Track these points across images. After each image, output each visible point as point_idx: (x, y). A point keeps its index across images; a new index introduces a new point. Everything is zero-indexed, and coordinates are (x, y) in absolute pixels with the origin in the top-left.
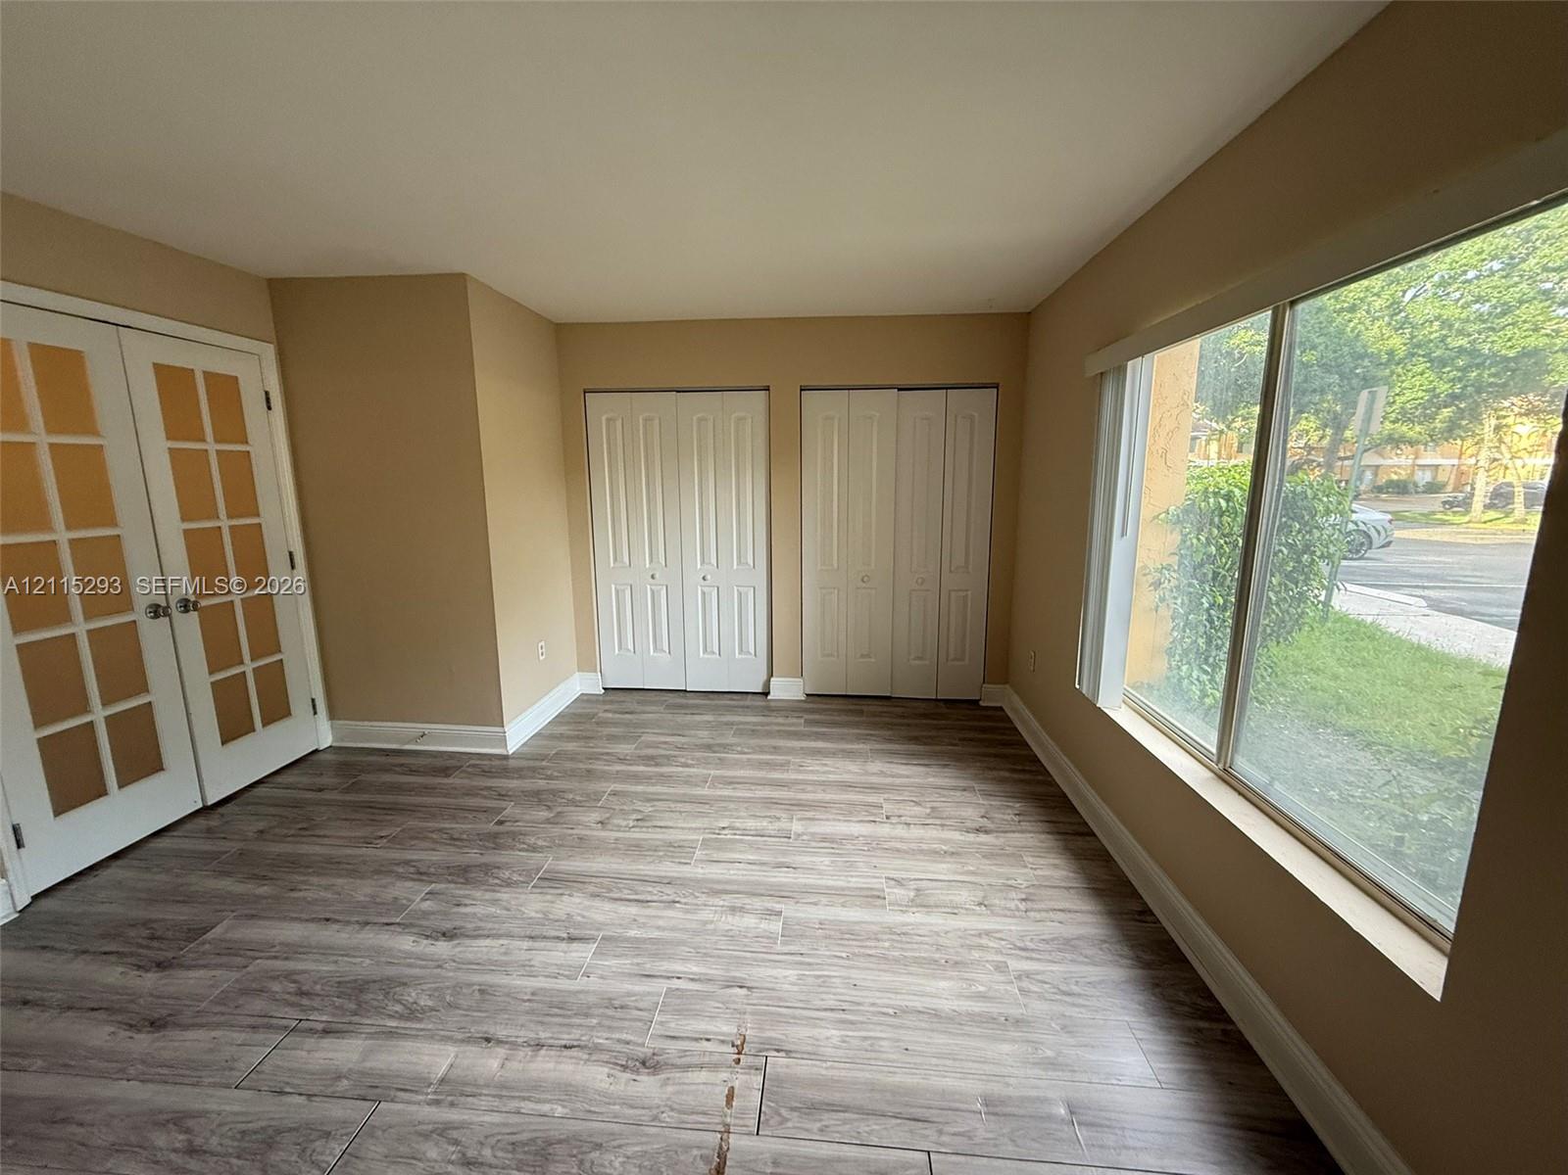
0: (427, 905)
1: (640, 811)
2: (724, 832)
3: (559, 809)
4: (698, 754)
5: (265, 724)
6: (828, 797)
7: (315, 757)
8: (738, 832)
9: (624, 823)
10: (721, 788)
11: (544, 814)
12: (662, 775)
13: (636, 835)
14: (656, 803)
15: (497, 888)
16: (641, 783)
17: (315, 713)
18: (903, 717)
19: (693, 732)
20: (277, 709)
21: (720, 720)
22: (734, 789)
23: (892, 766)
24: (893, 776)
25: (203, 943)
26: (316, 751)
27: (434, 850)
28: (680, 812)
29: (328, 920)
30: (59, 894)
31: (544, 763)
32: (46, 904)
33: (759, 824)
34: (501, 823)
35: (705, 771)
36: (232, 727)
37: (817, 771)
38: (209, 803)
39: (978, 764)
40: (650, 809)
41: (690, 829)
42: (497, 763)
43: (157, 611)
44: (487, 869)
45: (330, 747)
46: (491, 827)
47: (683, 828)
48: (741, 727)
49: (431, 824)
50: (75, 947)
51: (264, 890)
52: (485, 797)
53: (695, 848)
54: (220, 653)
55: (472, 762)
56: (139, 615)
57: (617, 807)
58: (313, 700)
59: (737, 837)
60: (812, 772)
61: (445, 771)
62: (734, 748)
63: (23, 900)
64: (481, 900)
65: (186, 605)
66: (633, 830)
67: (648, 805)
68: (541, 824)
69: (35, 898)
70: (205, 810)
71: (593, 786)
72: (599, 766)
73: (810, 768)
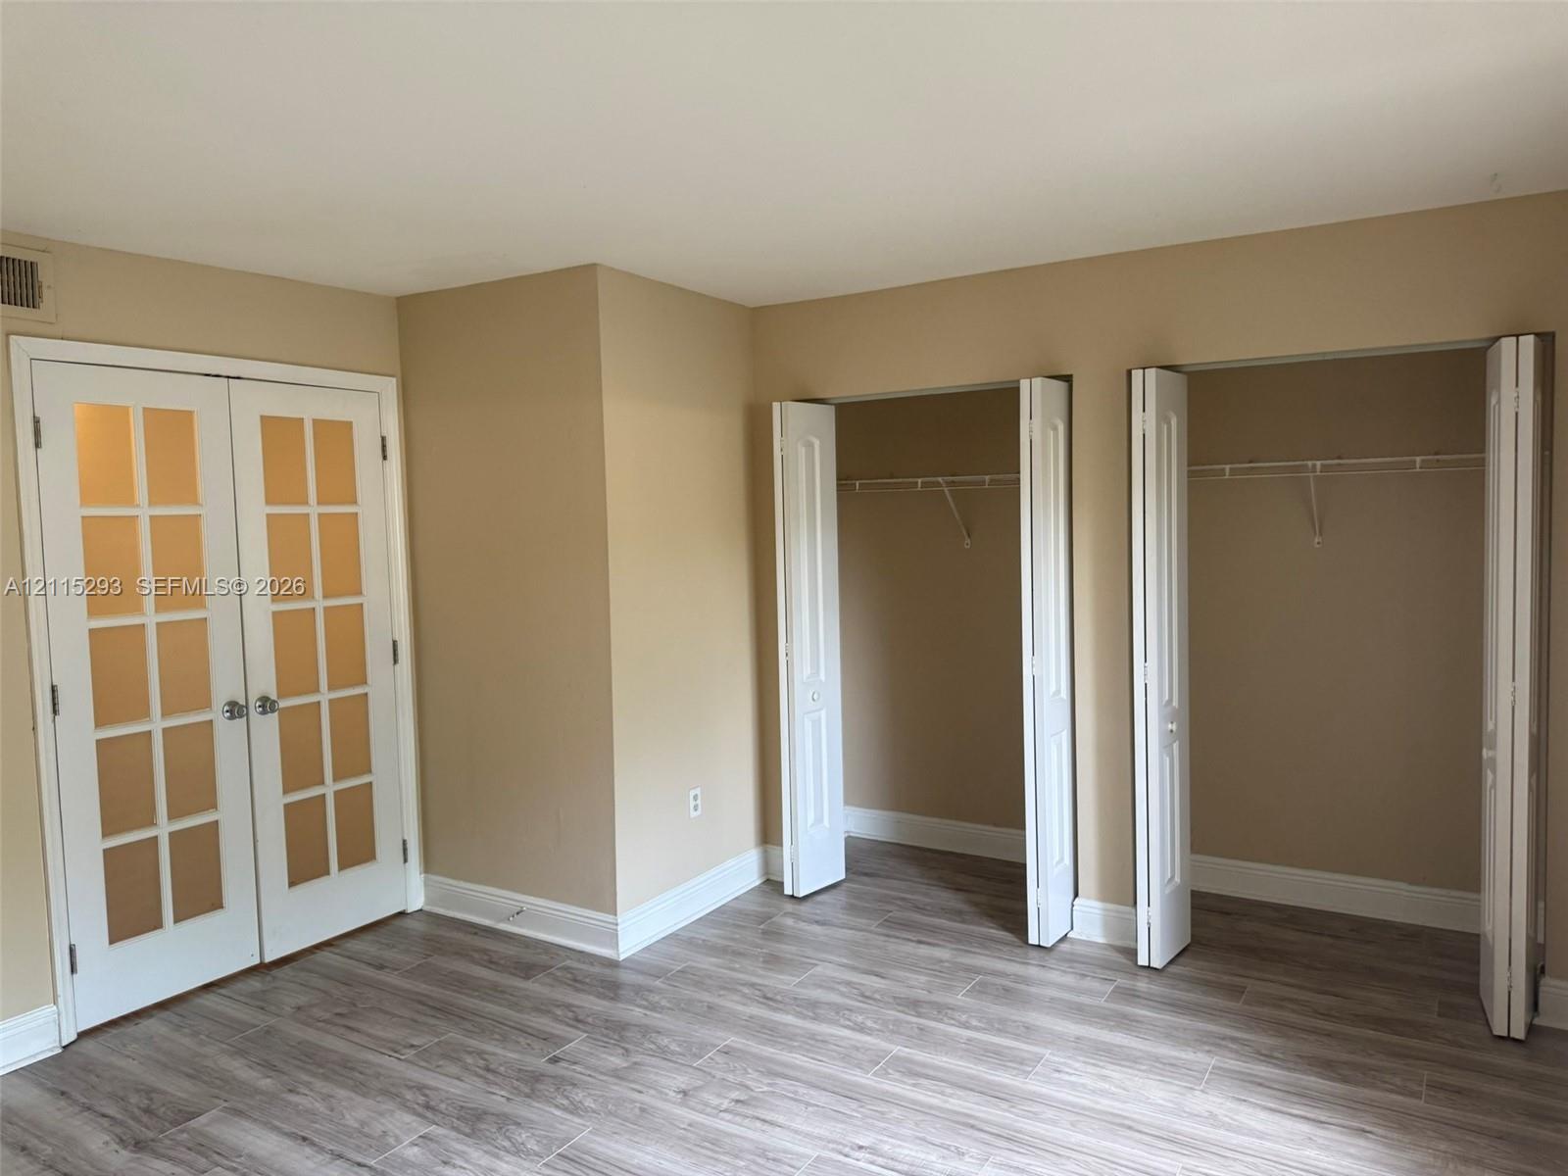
0: (413, 1153)
1: (747, 1087)
2: (857, 1154)
3: (638, 1058)
4: (892, 1014)
5: (342, 867)
6: (1076, 1138)
7: (397, 922)
8: (880, 1160)
9: (715, 1101)
10: (896, 1080)
11: (616, 1061)
12: (813, 1036)
13: (722, 1124)
14: (780, 1081)
15: (502, 1153)
16: (773, 1043)
17: (405, 861)
18: (1326, 1016)
19: (901, 974)
20: (359, 850)
21: (960, 960)
22: (914, 1085)
23: (1243, 1107)
24: (1229, 1128)
25: (182, 1131)
26: (402, 914)
27: (458, 1079)
28: (808, 1104)
29: (304, 1139)
30: (102, 1038)
31: (658, 983)
32: (89, 1045)
33: (923, 1156)
34: (555, 1060)
35: (884, 1045)
36: (305, 866)
37: (1084, 1086)
38: (268, 959)
39: (1443, 1146)
40: (766, 1089)
41: (807, 1135)
42: (597, 969)
43: (235, 710)
44: (504, 1121)
45: (421, 910)
46: (541, 1064)
47: (796, 1132)
48: (990, 979)
49: (474, 1043)
50: (86, 1101)
51: (266, 1083)
52: (556, 1019)
53: (799, 1169)
54: (299, 768)
55: (568, 963)
56: (217, 714)
57: (719, 1074)
58: (404, 842)
59: (874, 1168)
60: (1073, 1085)
61: (527, 970)
62: (956, 1015)
63: (69, 1037)
64: (474, 1165)
65: (266, 705)
66: (722, 1114)
67: (767, 1081)
68: (602, 1073)
69: (83, 1035)
70: (261, 969)
71: (703, 1033)
72: (731, 1003)
73: (1073, 1079)
